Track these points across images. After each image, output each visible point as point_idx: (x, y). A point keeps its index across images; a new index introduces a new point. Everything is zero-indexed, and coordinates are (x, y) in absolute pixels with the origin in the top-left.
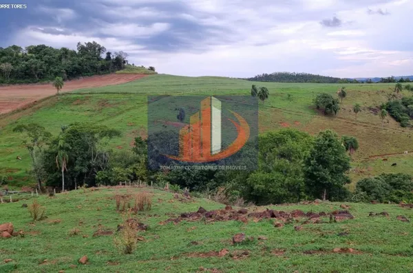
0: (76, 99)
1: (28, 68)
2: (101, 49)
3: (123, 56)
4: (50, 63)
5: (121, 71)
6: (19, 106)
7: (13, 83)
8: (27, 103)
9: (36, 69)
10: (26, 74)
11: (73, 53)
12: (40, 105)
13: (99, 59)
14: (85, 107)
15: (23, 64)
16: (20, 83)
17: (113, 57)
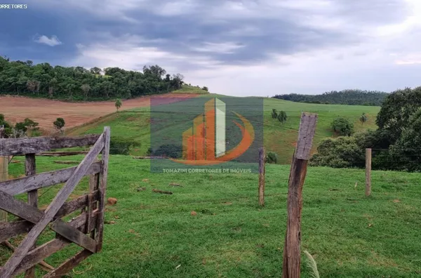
0: (130, 116)
1: (102, 88)
2: (162, 72)
3: (180, 77)
4: (119, 84)
5: (177, 91)
6: (88, 121)
7: (89, 100)
8: (95, 118)
9: (107, 89)
10: (100, 93)
11: (139, 75)
12: (103, 120)
13: (160, 80)
14: (135, 123)
15: (98, 85)
16: (95, 101)
17: (172, 78)
